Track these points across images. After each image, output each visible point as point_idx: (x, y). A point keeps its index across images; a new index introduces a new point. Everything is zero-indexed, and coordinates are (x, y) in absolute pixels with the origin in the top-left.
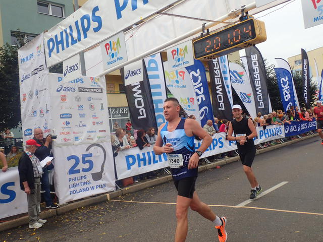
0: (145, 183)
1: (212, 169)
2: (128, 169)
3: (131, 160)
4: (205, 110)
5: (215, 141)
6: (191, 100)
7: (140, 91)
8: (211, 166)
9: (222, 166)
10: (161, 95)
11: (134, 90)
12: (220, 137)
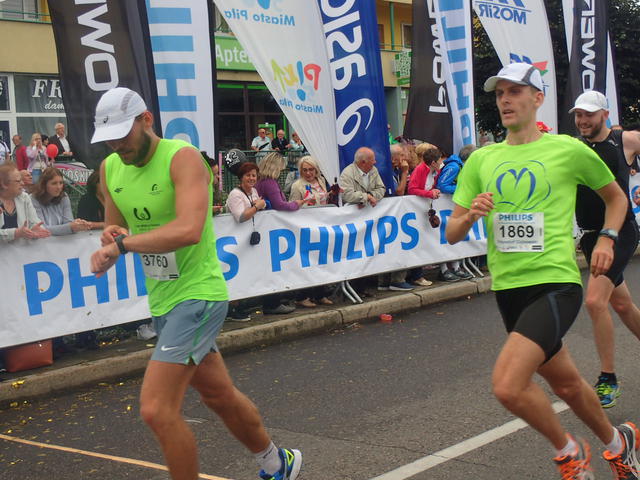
0: (92, 364)
1: (361, 321)
2: (31, 314)
3: (44, 281)
4: (364, 111)
5: (388, 226)
6: (311, 72)
7: (105, 29)
8: (360, 312)
9: (401, 314)
10: (190, 48)
11: (84, 19)
12: (410, 211)
